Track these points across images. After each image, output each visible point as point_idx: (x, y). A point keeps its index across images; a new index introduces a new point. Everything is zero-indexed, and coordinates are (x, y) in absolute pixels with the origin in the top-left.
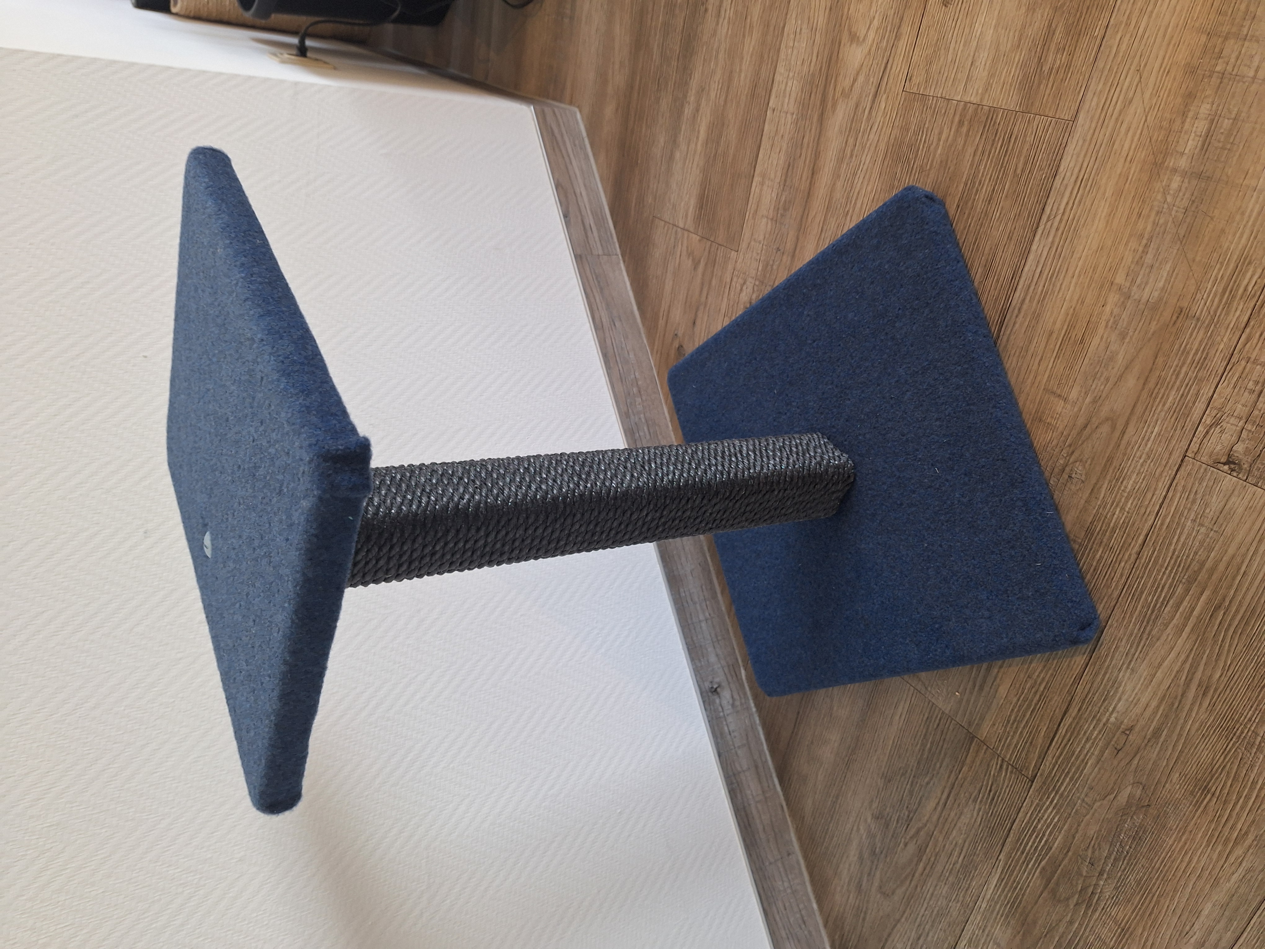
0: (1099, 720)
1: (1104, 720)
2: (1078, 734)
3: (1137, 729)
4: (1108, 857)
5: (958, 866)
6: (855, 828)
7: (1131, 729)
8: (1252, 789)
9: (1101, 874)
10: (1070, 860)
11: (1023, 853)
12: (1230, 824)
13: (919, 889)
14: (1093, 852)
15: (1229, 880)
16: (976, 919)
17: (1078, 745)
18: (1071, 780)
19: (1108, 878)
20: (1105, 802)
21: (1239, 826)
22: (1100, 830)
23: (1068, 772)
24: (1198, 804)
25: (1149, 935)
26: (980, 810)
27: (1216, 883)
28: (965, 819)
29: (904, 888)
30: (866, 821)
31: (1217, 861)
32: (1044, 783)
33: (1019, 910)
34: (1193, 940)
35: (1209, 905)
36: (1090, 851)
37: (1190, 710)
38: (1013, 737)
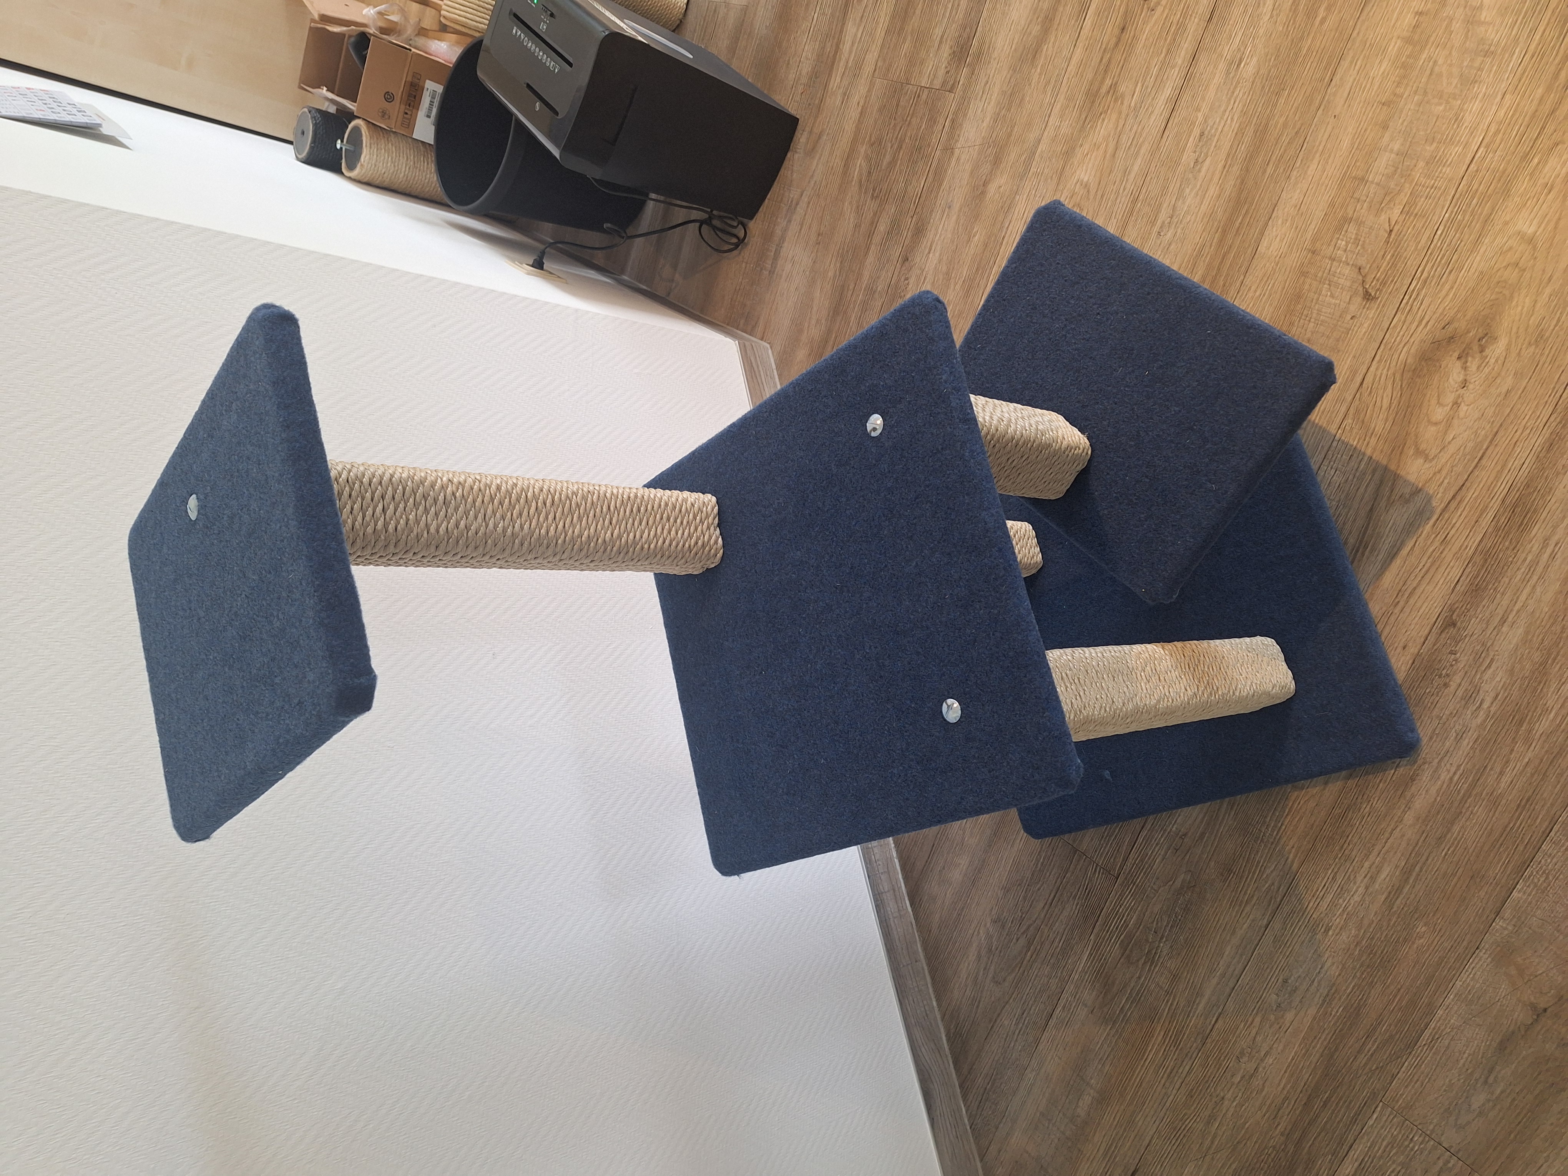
0: (1165, 830)
1: (1169, 830)
2: (1151, 841)
3: (1189, 834)
4: (1167, 926)
5: (1059, 949)
6: (976, 933)
7: (1185, 835)
8: (1257, 866)
9: (1162, 938)
10: (1141, 932)
11: (1108, 932)
12: (1243, 893)
13: (1026, 973)
14: (1157, 924)
15: (1241, 929)
16: (1070, 988)
17: (1150, 849)
18: (1144, 874)
19: (1167, 940)
20: (1166, 887)
21: (1249, 892)
22: (1162, 908)
23: (1143, 869)
24: (1225, 880)
25: (1191, 976)
26: (1077, 904)
27: (1234, 932)
28: (1066, 913)
29: (1014, 975)
30: (985, 926)
31: (1235, 917)
32: (1126, 878)
33: (1103, 975)
34: (1218, 973)
35: (1229, 948)
36: (1155, 923)
37: (1223, 819)
38: (1105, 847)
